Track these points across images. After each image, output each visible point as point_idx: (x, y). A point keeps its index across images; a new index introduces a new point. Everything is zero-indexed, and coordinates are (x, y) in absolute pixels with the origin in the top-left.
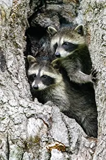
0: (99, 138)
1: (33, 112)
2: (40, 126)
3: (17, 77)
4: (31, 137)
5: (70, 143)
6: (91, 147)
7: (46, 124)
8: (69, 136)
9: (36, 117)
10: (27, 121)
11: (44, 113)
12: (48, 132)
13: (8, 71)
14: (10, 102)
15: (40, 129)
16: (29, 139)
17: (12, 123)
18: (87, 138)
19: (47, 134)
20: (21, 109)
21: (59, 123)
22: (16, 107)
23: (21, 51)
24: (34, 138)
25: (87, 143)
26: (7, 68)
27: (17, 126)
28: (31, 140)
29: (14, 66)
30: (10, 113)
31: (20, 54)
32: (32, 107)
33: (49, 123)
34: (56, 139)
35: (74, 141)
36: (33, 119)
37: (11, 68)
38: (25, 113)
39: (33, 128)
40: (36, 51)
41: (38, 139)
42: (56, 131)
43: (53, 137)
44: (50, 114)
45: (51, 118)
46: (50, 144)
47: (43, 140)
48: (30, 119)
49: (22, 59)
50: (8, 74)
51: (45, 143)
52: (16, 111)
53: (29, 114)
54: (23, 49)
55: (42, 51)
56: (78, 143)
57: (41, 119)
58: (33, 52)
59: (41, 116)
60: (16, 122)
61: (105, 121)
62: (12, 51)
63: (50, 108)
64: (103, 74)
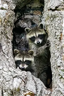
0: (53, 89)
1: (16, 75)
3: (8, 55)
4: (15, 89)
5: (37, 92)
6: (49, 94)
7: (24, 81)
8: (36, 88)
9: (18, 77)
10: (13, 80)
11: (22, 75)
12: (25, 86)
13: (3, 52)
14: (4, 69)
15: (21, 84)
16: (14, 89)
17: (5, 81)
18: (46, 89)
19: (24, 87)
20: (10, 73)
21: (31, 81)
22: (7, 72)
23: (10, 41)
24: (17, 88)
25: (46, 92)
26: (2, 50)
27: (7, 82)
28: (15, 90)
29: (6, 49)
30: (4, 75)
31: (9, 42)
32: (16, 72)
34: (29, 90)
35: (39, 91)
36: (17, 78)
37: (4, 50)
38: (12, 75)
39: (16, 83)
40: (18, 41)
41: (19, 90)
42: (29, 85)
43: (28, 89)
44: (26, 76)
45: (26, 78)
46: (26, 92)
47: (22, 90)
49: (11, 45)
50: (3, 54)
51: (23, 92)
52: (7, 74)
53: (14, 75)
55: (22, 41)
56: (41, 92)
57: (21, 78)
58: (17, 41)
59: (21, 77)
60: (7, 80)
61: (56, 80)
62: (5, 41)
63: (26, 72)
64: (56, 54)
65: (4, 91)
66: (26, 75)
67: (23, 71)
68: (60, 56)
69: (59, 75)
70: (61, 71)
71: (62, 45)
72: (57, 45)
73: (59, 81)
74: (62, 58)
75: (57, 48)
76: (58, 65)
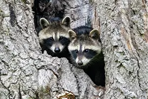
0: (107, 86)
1: (43, 64)
2: (50, 77)
3: (27, 31)
4: (42, 88)
5: (79, 92)
6: (100, 95)
7: (56, 75)
8: (78, 85)
9: (46, 68)
10: (38, 73)
11: (53, 64)
12: (58, 82)
13: (18, 26)
14: (21, 55)
15: (51, 80)
16: (40, 89)
17: (23, 75)
18: (95, 87)
19: (57, 84)
20: (31, 61)
21: (68, 73)
22: (27, 60)
24: (44, 88)
25: (96, 91)
26: (17, 23)
27: (28, 78)
28: (42, 90)
29: (23, 21)
30: (22, 65)
31: (28, 9)
32: (42, 59)
33: (59, 74)
34: (66, 89)
35: (83, 90)
36: (44, 70)
37: (20, 23)
38: (35, 65)
39: (43, 79)
40: (43, 7)
41: (49, 89)
42: (66, 81)
43: (63, 87)
44: (59, 65)
45: (60, 69)
46: (60, 93)
47: (53, 90)
48: (40, 71)
49: (31, 14)
50: (18, 29)
51: (55, 92)
52: (27, 63)
53: (39, 65)
54: (31, 5)
55: (49, 6)
56: (87, 92)
57: (51, 70)
58: (41, 7)
59: (51, 67)
60: (27, 74)
61: (112, 70)
62: (21, 7)
63: (59, 60)
64: (109, 25)
65: (22, 93)
66: (59, 63)
67: (54, 58)
68: (116, 30)
69: (117, 61)
70: (119, 54)
71: (120, 10)
72: (111, 11)
73: (117, 72)
74: (120, 31)
75: (112, 14)
76: (114, 45)
